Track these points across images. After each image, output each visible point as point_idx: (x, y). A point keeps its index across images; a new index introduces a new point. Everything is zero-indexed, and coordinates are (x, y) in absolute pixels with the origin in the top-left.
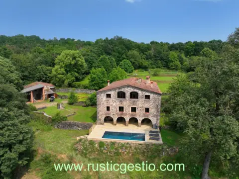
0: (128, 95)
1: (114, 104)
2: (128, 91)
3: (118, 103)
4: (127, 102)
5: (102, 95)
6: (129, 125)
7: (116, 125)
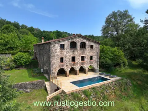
0: (79, 45)
1: (68, 55)
2: (79, 41)
3: (71, 54)
4: (78, 51)
5: (57, 45)
6: (79, 74)
7: (68, 76)
